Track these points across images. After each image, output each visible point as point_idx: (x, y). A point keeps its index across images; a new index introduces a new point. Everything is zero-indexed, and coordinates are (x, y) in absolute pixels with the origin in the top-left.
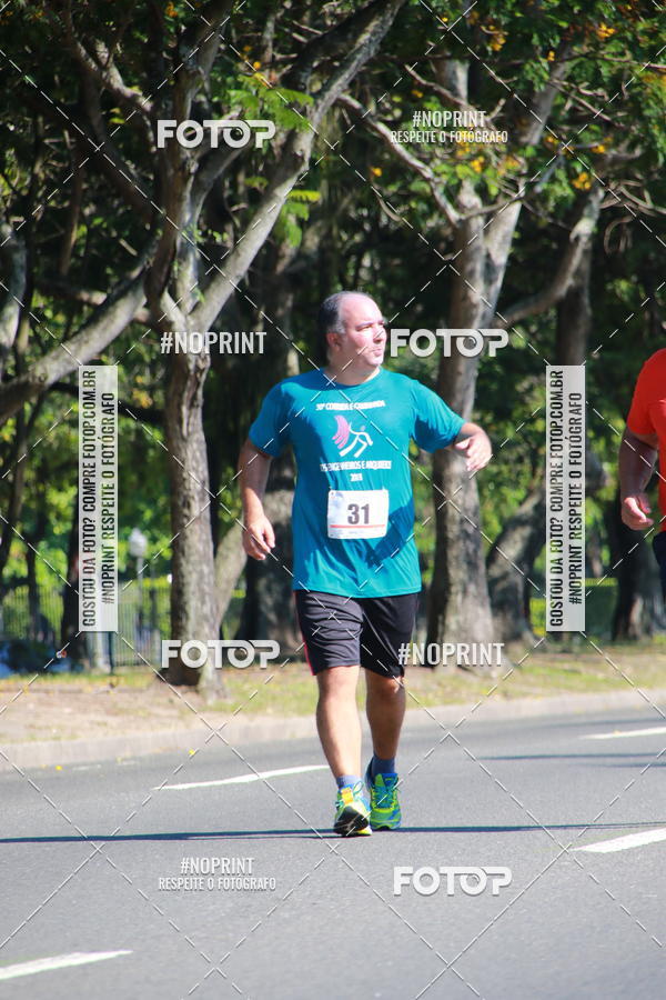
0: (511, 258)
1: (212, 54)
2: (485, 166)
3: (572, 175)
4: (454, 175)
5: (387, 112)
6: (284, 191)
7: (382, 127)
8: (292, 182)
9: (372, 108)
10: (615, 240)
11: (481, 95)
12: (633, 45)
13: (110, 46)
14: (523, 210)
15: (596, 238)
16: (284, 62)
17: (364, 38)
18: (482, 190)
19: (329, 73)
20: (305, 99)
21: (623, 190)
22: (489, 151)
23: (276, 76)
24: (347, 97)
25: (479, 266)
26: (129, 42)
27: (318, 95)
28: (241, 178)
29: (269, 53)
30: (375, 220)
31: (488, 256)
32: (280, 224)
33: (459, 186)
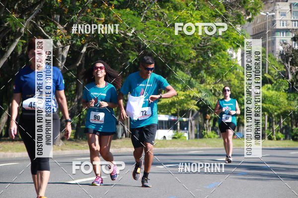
0: (67, 57)
2: (62, 37)
3: (81, 40)
4: (56, 39)
5: (42, 24)
6: (18, 40)
8: (20, 38)
9: (38, 24)
10: (90, 54)
11: (62, 22)
12: (95, 14)
14: (70, 47)
15: (86, 53)
17: (36, 8)
18: (62, 42)
20: (23, 21)
21: (92, 43)
22: (63, 34)
23: (18, 15)
24: (33, 21)
25: (60, 58)
28: (10, 36)
31: (63, 56)
32: (16, 47)
33: (57, 41)
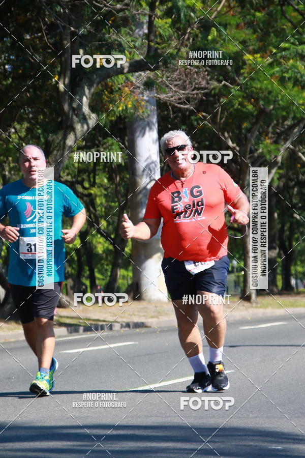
1: (255, 136)
5: (301, 150)
7: (300, 154)
8: (276, 168)
9: (297, 149)
13: (228, 133)
16: (274, 137)
17: (295, 131)
19: (286, 140)
20: (280, 146)
23: (272, 141)
24: (291, 147)
26: (233, 132)
27: (282, 145)
29: (270, 135)
30: (298, 178)
